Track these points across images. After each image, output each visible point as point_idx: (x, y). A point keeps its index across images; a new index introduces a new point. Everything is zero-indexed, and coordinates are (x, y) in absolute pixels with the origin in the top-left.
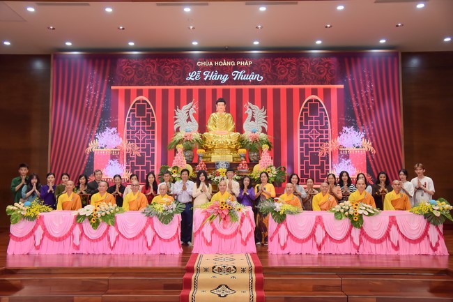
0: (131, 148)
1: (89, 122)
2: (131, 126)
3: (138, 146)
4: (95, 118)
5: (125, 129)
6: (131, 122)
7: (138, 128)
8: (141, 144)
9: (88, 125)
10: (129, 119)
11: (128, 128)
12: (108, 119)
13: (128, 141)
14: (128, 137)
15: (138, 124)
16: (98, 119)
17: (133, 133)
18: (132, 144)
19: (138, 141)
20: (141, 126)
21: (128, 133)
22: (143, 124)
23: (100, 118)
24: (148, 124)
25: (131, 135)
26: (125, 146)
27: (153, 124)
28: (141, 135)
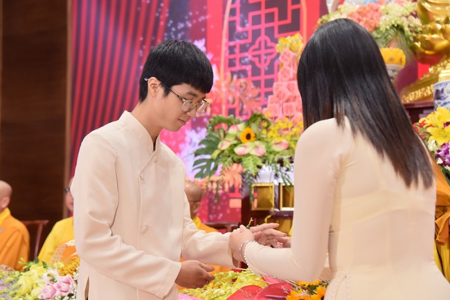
0: (238, 94)
1: (144, 35)
2: (239, 29)
3: (257, 84)
4: (157, 20)
5: (225, 40)
6: (238, 18)
7: (256, 34)
8: (263, 78)
9: (143, 43)
10: (233, 12)
11: (231, 38)
12: (183, 21)
13: (233, 73)
14: (231, 63)
15: (256, 20)
16: (162, 23)
17: (244, 49)
18: (242, 80)
19: (256, 71)
20: (263, 26)
21: (231, 50)
22: (270, 18)
23: (167, 21)
24: (283, 16)
25: (238, 55)
26: (224, 90)
27: (297, 13)
28: (263, 51)
